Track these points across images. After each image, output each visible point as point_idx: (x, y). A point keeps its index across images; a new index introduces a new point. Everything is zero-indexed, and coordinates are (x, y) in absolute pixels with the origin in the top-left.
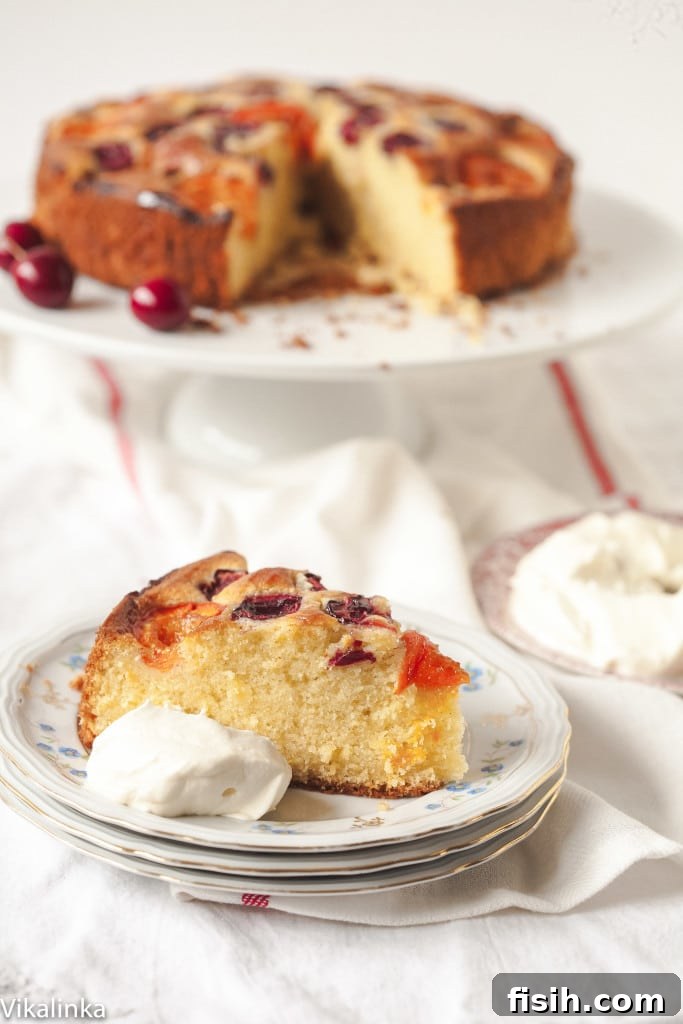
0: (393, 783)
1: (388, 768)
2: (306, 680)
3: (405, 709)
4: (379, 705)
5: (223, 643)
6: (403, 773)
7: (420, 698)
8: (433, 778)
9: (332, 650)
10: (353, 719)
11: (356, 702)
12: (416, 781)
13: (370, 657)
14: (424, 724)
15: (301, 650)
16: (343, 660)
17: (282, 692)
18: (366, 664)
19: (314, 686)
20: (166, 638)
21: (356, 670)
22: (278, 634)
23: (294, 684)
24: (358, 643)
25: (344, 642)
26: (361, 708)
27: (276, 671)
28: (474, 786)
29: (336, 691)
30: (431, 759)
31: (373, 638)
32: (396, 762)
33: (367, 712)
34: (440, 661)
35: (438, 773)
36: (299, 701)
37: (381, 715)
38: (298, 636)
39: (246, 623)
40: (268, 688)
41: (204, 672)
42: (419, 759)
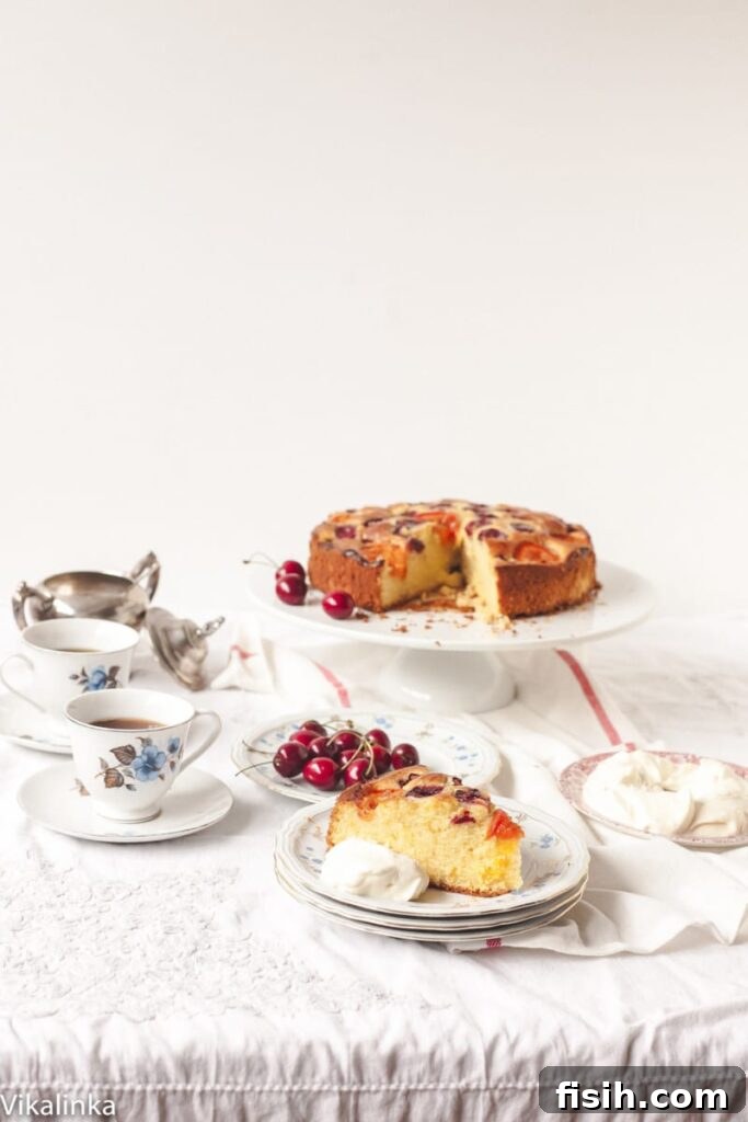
0: (483, 888)
1: (480, 879)
2: (440, 830)
3: (490, 850)
4: (477, 846)
5: (398, 808)
6: (487, 882)
7: (498, 844)
8: (504, 887)
9: (453, 815)
10: (463, 852)
11: (465, 844)
12: (495, 888)
13: (473, 820)
14: (499, 857)
15: (437, 814)
16: (458, 821)
17: (427, 836)
18: (471, 824)
19: (443, 835)
20: (373, 806)
21: (465, 827)
22: (425, 805)
23: (434, 832)
24: (467, 812)
25: (459, 812)
26: (468, 847)
27: (425, 824)
28: (526, 893)
29: (455, 837)
30: (503, 876)
31: (476, 810)
32: (484, 877)
33: (471, 850)
34: (510, 824)
35: (506, 884)
36: (436, 843)
37: (477, 852)
38: (436, 806)
39: (411, 798)
40: (420, 834)
41: (388, 823)
42: (497, 877)
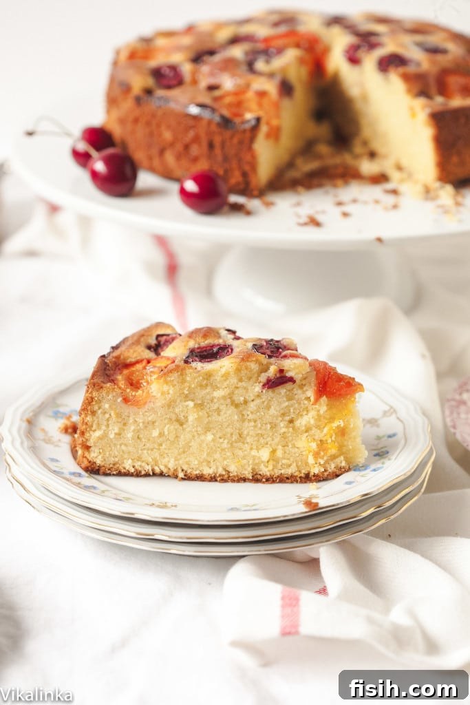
0: (316, 470)
1: (311, 460)
2: (246, 402)
3: (319, 416)
4: (300, 415)
5: (183, 381)
6: (322, 462)
7: (330, 407)
8: (343, 464)
9: (263, 378)
10: (282, 427)
11: (283, 415)
12: (332, 467)
13: (292, 380)
14: (335, 424)
15: (241, 380)
16: (272, 384)
17: (229, 413)
18: (289, 385)
19: (252, 406)
20: (135, 385)
21: (282, 390)
22: (223, 371)
23: (237, 406)
24: (281, 371)
25: (272, 371)
26: (288, 418)
27: (224, 398)
28: (373, 467)
29: (268, 407)
30: (342, 450)
31: (292, 366)
32: (316, 455)
33: (291, 421)
34: (340, 378)
35: (346, 459)
36: (243, 419)
37: (302, 422)
38: (238, 370)
39: (198, 365)
40: (218, 411)
41: (170, 405)
42: (333, 451)
